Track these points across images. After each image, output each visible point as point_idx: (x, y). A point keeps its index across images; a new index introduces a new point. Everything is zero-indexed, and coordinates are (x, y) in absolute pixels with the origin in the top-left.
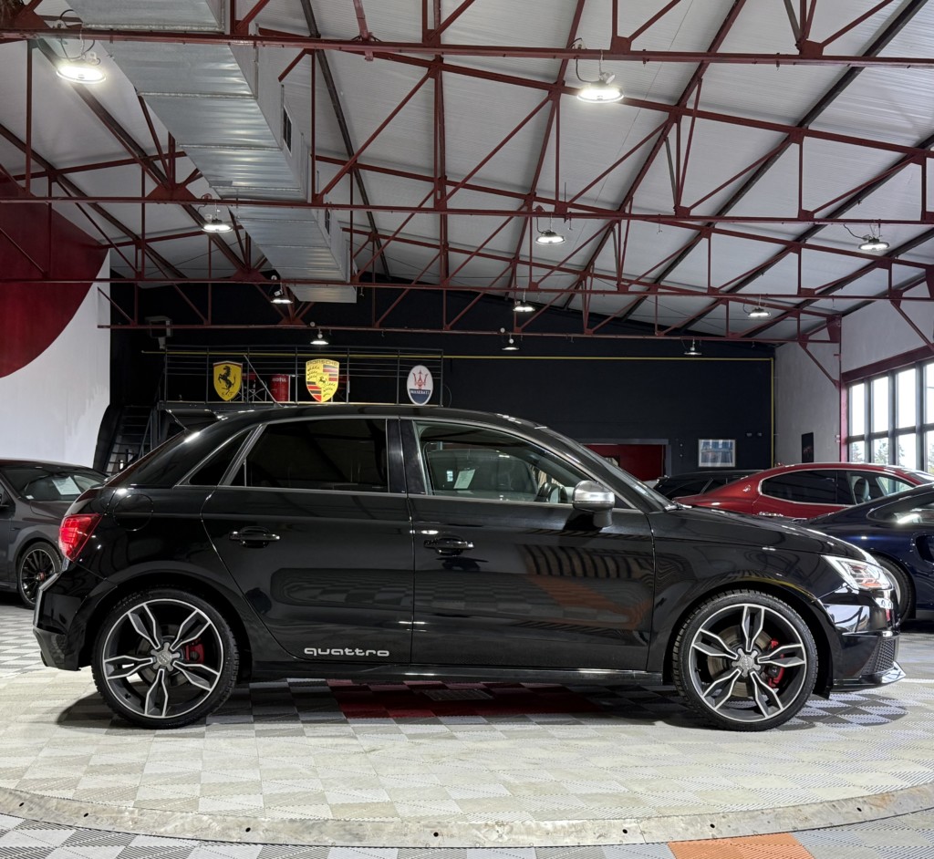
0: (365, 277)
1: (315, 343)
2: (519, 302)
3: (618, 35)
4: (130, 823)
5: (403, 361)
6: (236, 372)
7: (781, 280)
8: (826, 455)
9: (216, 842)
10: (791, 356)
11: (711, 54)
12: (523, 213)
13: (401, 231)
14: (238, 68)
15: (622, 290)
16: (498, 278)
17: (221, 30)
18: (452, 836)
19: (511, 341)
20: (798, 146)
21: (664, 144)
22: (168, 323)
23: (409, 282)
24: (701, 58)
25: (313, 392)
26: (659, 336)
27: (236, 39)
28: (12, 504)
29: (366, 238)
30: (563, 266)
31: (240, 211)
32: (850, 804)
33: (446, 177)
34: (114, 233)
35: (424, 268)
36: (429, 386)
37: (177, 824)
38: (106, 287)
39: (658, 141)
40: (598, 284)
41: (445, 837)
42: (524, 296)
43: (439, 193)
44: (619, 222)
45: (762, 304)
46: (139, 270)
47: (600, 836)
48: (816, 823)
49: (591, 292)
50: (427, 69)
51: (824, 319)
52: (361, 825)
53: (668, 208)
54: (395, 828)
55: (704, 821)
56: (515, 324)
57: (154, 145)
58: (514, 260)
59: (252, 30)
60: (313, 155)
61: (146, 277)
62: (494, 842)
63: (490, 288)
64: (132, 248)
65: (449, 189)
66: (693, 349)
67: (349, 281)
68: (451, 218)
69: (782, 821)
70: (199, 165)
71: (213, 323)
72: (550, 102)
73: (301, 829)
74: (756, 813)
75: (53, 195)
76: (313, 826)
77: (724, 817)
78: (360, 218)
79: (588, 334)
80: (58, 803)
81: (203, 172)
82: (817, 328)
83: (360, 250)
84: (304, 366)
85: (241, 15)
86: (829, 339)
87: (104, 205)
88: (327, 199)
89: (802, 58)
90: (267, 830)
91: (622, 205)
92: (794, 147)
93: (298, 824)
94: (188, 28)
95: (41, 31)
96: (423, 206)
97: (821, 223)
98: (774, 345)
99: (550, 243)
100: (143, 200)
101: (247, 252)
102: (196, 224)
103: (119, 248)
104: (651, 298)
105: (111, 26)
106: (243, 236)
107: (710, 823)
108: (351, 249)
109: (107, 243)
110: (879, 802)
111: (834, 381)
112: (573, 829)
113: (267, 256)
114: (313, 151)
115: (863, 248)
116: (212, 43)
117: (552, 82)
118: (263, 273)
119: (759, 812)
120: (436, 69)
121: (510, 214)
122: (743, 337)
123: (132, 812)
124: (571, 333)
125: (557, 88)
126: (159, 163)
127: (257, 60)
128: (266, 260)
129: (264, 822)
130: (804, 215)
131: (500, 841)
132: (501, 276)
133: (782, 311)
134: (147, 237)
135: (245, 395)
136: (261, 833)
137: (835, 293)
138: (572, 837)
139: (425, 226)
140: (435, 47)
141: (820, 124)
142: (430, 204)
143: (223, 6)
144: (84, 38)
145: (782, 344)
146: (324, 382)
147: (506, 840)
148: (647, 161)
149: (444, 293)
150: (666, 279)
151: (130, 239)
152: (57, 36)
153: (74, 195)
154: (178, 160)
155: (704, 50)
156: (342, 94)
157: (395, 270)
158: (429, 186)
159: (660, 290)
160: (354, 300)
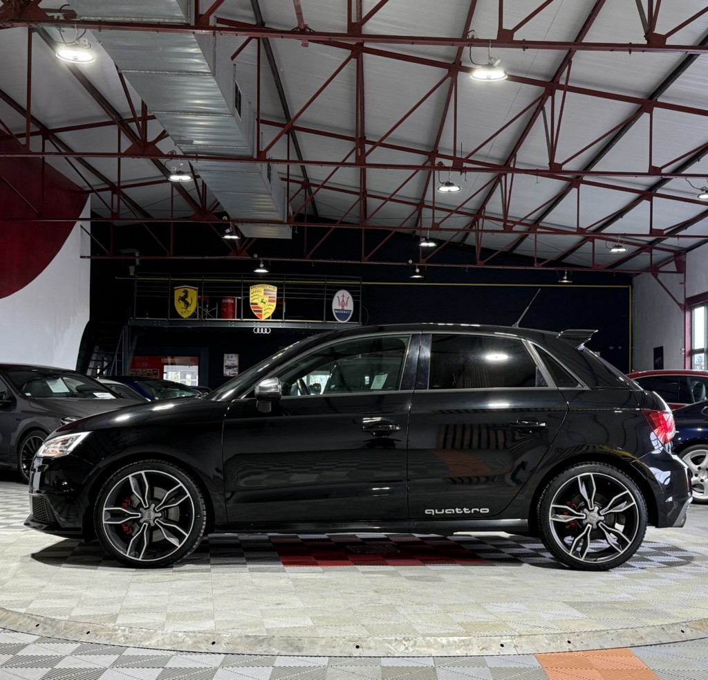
0: (299, 217)
1: (258, 271)
2: (424, 239)
3: (503, 28)
4: (123, 638)
5: (329, 286)
6: (193, 294)
7: (637, 222)
8: (673, 364)
9: (189, 652)
10: (645, 283)
11: (577, 43)
12: (428, 167)
13: (329, 181)
14: (200, 51)
15: (507, 229)
16: (407, 219)
17: (187, 22)
18: (370, 648)
19: (418, 271)
20: (649, 115)
21: (541, 112)
22: (137, 254)
23: (334, 222)
24: (569, 47)
25: (255, 311)
26: (537, 267)
27: (199, 29)
28: (13, 399)
29: (299, 186)
30: (459, 210)
31: (198, 164)
32: (676, 627)
33: (365, 138)
34: (94, 181)
35: (347, 211)
36: (350, 306)
37: (159, 639)
38: (87, 225)
39: (536, 110)
40: (488, 225)
41: (365, 649)
42: (428, 233)
43: (359, 150)
44: (506, 175)
45: (621, 242)
46: (115, 211)
47: (483, 649)
48: (649, 641)
49: (483, 231)
50: (350, 51)
51: (672, 254)
52: (300, 640)
53: (544, 162)
54: (326, 642)
55: (563, 638)
56: (421, 256)
57: (129, 110)
58: (420, 205)
59: (212, 22)
60: (258, 120)
61: (121, 217)
62: (402, 652)
63: (400, 228)
64: (109, 193)
65: (368, 147)
66: (565, 278)
67: (286, 221)
68: (369, 171)
69: (622, 639)
70: (167, 127)
71: (174, 256)
72: (449, 79)
73: (254, 643)
74: (603, 633)
75: (46, 151)
76: (263, 641)
77: (578, 636)
78: (295, 170)
79: (480, 265)
80: (66, 624)
81: (170, 133)
82: (666, 261)
83: (295, 195)
84: (249, 290)
85: (203, 10)
86: (676, 270)
87: (87, 159)
88: (270, 155)
89: (649, 47)
90: (228, 643)
91: (507, 161)
92: (646, 116)
93: (252, 639)
94: (161, 20)
95: (44, 21)
96: (346, 162)
97: (667, 177)
98: (632, 274)
99: (449, 191)
100: (119, 155)
101: (203, 197)
102: (162, 174)
103: (99, 193)
104: (532, 236)
105: (99, 18)
106: (200, 184)
107: (567, 640)
108: (288, 195)
109: (89, 189)
110: (698, 626)
111: (680, 305)
112: (463, 644)
113: (219, 200)
114: (258, 116)
115: (702, 197)
116: (180, 32)
117: (451, 62)
118: (215, 214)
119: (606, 632)
120: (357, 51)
121: (417, 168)
122: (606, 268)
123: (124, 630)
124: (466, 264)
125: (455, 68)
126: (133, 126)
127: (215, 46)
128: (219, 203)
129: (226, 637)
130: (654, 171)
131: (407, 651)
132: (409, 217)
133: (638, 248)
134: (122, 184)
135: (200, 313)
136: (224, 645)
137: (680, 233)
138: (461, 649)
139: (347, 176)
140: (357, 37)
141: (666, 97)
142: (352, 159)
143: (189, 3)
144: (78, 27)
145: (639, 274)
146: (265, 303)
147: (411, 651)
148: (528, 126)
149: (363, 231)
150: (543, 221)
151: (108, 186)
152: (57, 26)
153: (63, 151)
154: (149, 122)
155: (572, 40)
156: (281, 70)
157: (323, 212)
158: (352, 145)
159: (539, 230)
160: (289, 236)
